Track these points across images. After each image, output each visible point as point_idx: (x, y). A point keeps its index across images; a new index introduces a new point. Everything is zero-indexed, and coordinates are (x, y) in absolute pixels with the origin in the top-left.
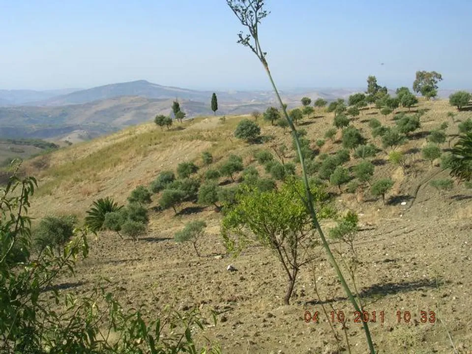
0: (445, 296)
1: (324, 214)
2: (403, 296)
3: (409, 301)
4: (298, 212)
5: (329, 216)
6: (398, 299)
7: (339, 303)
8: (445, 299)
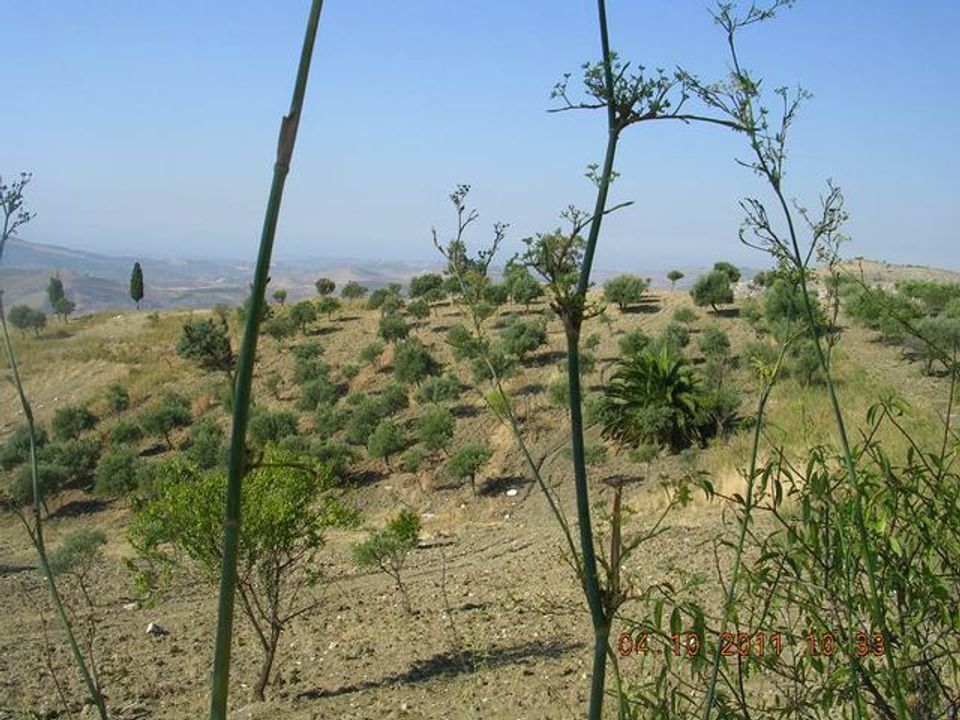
0: (568, 672)
1: (331, 517)
2: (489, 676)
3: (499, 685)
4: (279, 514)
5: (341, 523)
6: (479, 682)
7: (363, 694)
8: (568, 678)
